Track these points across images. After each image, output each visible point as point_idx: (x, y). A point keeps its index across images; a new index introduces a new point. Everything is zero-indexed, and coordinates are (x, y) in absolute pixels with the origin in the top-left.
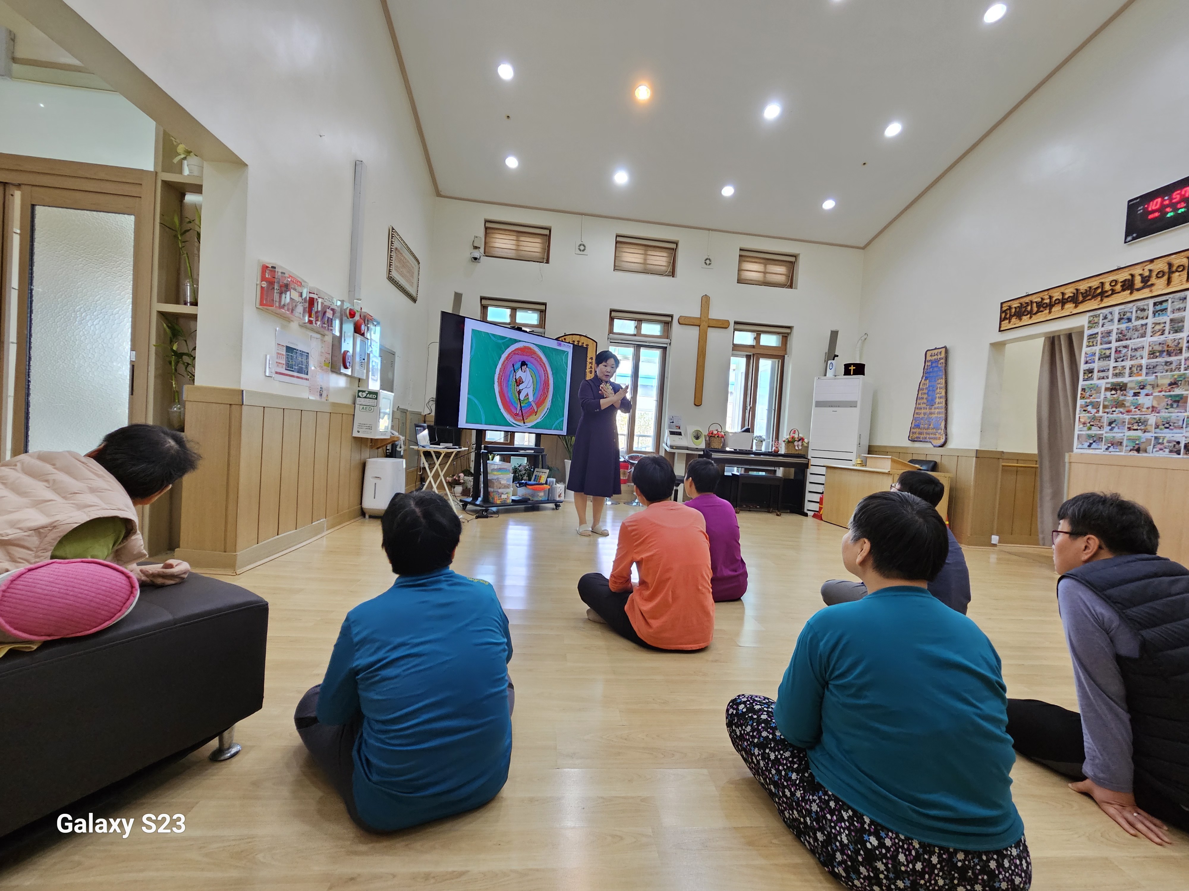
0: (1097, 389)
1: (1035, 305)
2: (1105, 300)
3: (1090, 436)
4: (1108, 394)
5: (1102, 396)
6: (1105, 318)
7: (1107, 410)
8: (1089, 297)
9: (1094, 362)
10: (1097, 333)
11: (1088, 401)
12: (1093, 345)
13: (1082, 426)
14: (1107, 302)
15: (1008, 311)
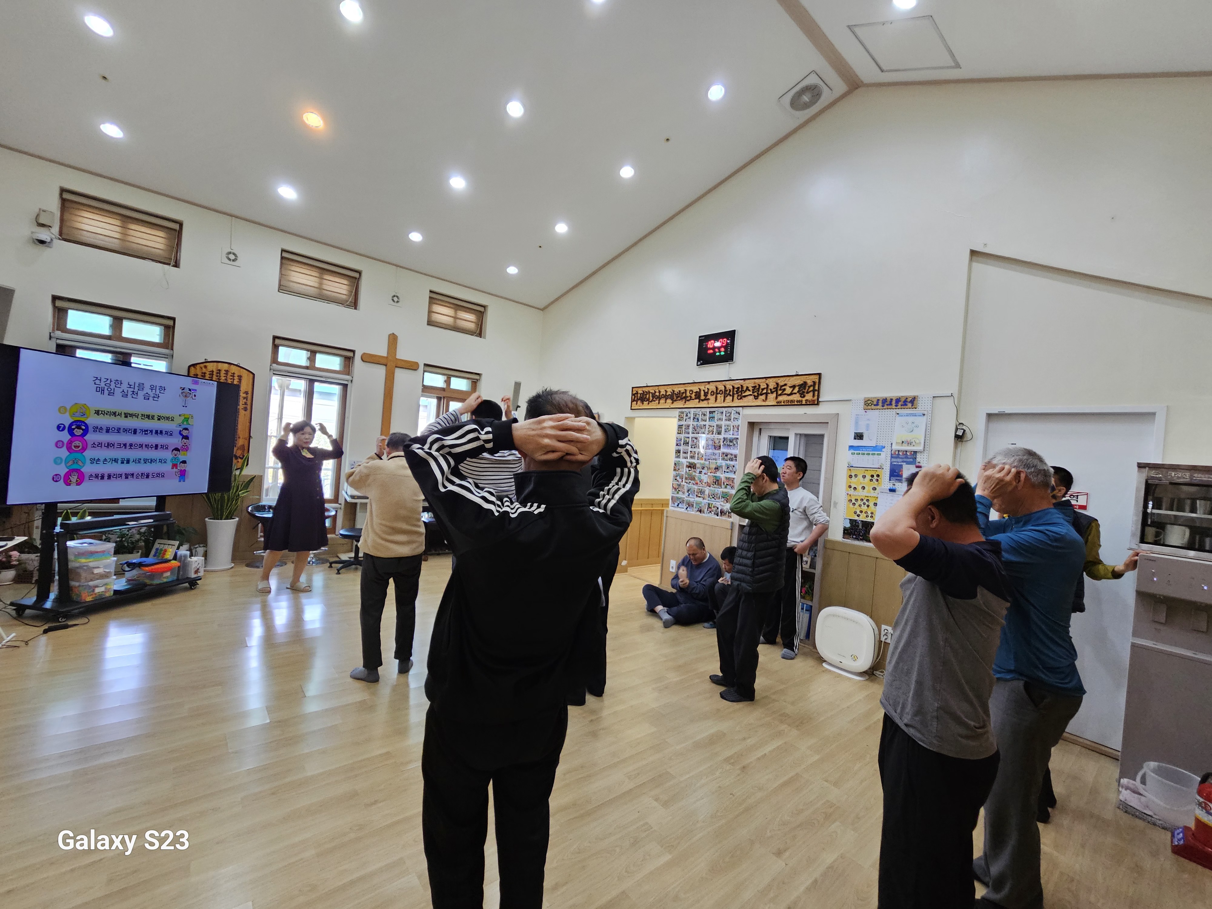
0: (682, 465)
1: (651, 394)
2: (687, 403)
3: (678, 499)
4: (687, 469)
5: (685, 471)
6: (687, 416)
7: (687, 481)
8: (679, 398)
9: (681, 445)
10: (683, 425)
11: (677, 472)
12: (681, 433)
13: (674, 490)
14: (689, 404)
15: (636, 395)
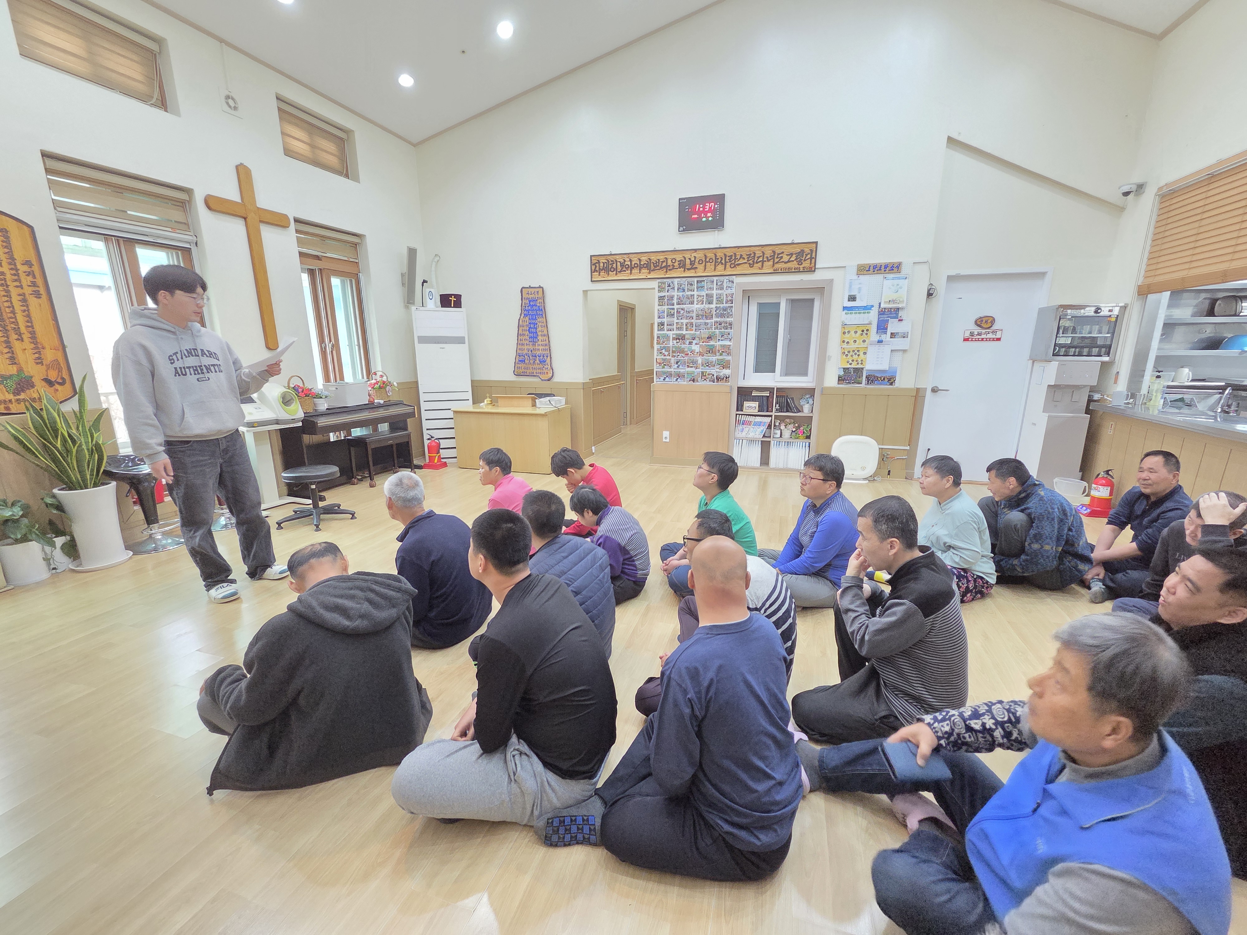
0: (667, 337)
1: (619, 264)
2: (669, 272)
3: (664, 373)
4: (675, 342)
5: (671, 344)
6: (669, 286)
7: (674, 354)
8: (658, 268)
9: (664, 318)
10: (665, 296)
11: (662, 346)
12: (663, 305)
13: (658, 365)
14: (670, 274)
15: (597, 265)
